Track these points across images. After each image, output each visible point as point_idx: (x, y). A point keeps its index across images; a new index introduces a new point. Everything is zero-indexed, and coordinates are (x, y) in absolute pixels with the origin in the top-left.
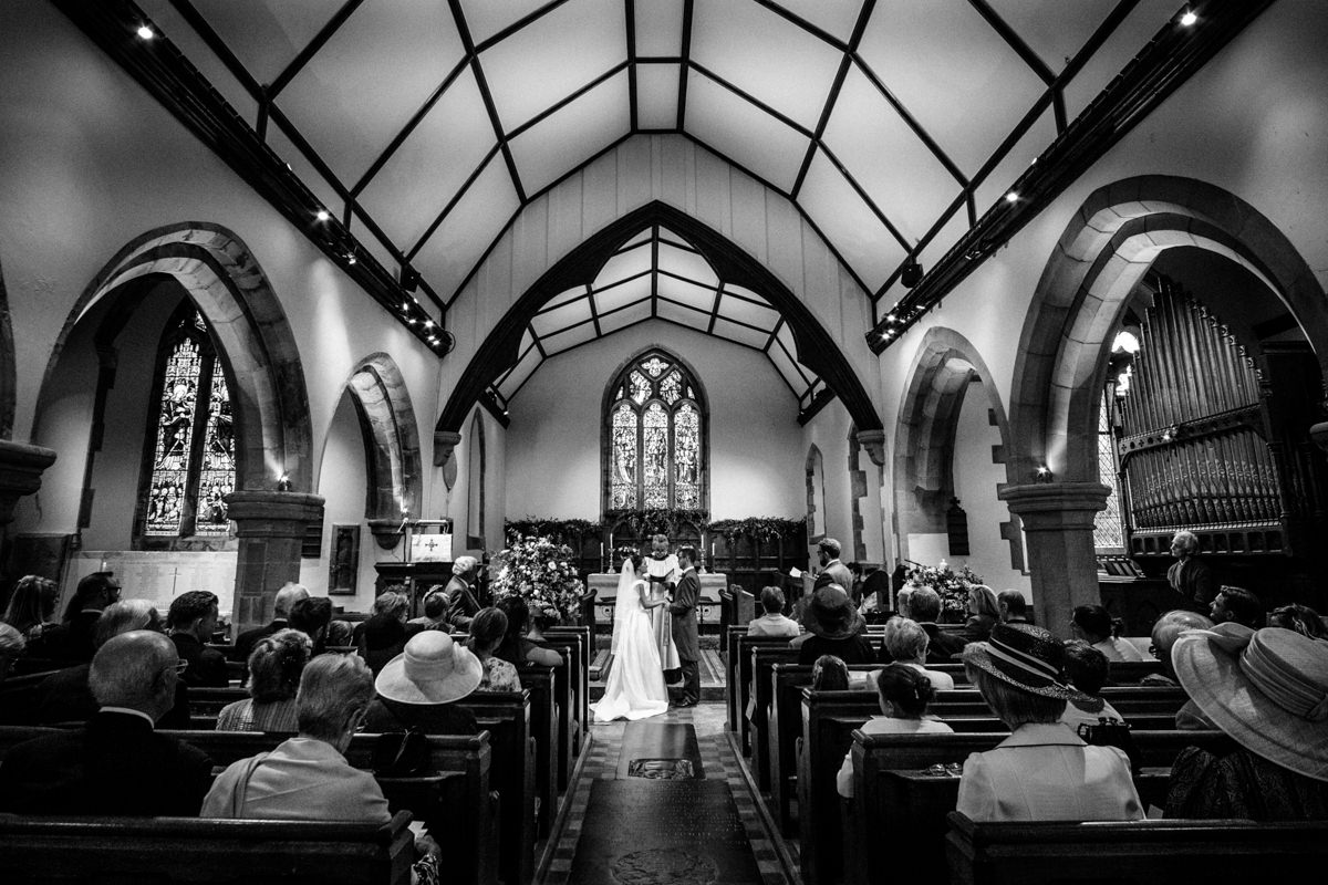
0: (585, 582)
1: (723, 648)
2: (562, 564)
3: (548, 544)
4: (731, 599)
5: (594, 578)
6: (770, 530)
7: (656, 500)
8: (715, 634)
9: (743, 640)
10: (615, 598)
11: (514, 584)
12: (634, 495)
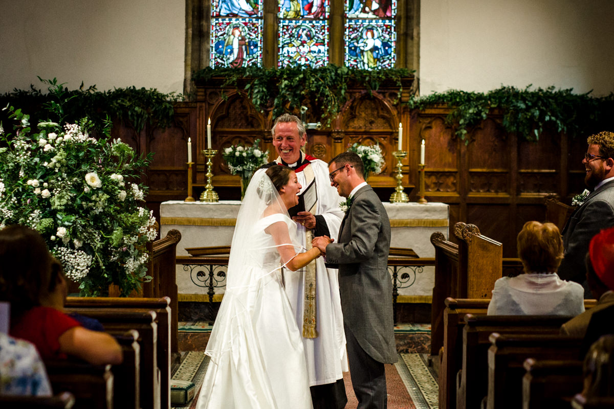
0: (157, 215)
1: (435, 351)
2: (113, 177)
3: (82, 138)
4: (455, 252)
5: (172, 208)
6: (543, 114)
7: (304, 49)
8: (422, 322)
9: (473, 323)
10: (226, 249)
11: (17, 216)
12: (258, 38)
